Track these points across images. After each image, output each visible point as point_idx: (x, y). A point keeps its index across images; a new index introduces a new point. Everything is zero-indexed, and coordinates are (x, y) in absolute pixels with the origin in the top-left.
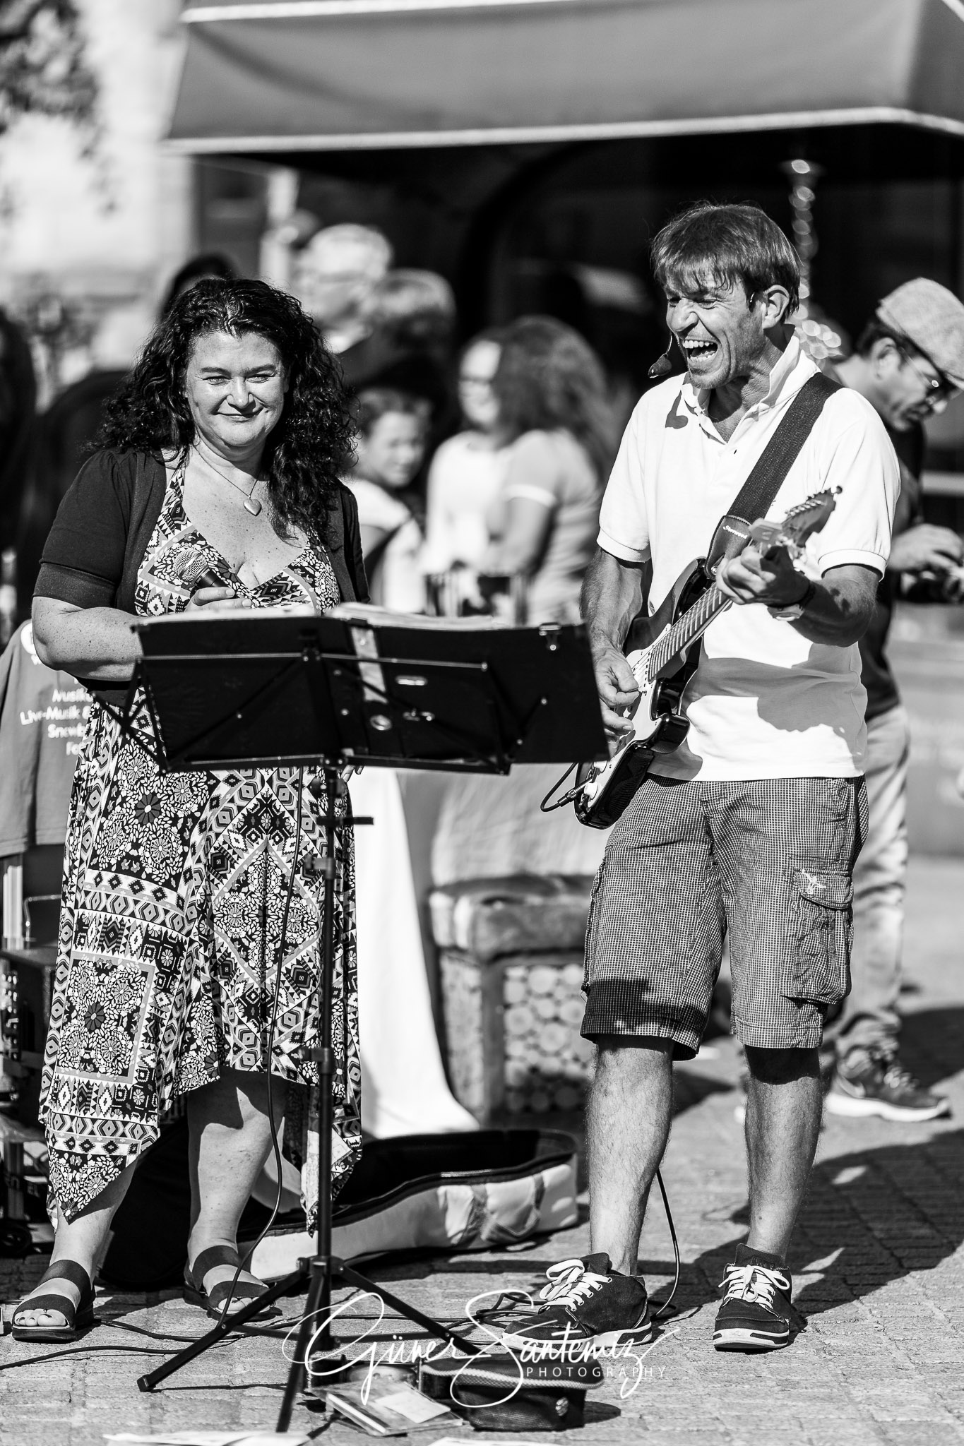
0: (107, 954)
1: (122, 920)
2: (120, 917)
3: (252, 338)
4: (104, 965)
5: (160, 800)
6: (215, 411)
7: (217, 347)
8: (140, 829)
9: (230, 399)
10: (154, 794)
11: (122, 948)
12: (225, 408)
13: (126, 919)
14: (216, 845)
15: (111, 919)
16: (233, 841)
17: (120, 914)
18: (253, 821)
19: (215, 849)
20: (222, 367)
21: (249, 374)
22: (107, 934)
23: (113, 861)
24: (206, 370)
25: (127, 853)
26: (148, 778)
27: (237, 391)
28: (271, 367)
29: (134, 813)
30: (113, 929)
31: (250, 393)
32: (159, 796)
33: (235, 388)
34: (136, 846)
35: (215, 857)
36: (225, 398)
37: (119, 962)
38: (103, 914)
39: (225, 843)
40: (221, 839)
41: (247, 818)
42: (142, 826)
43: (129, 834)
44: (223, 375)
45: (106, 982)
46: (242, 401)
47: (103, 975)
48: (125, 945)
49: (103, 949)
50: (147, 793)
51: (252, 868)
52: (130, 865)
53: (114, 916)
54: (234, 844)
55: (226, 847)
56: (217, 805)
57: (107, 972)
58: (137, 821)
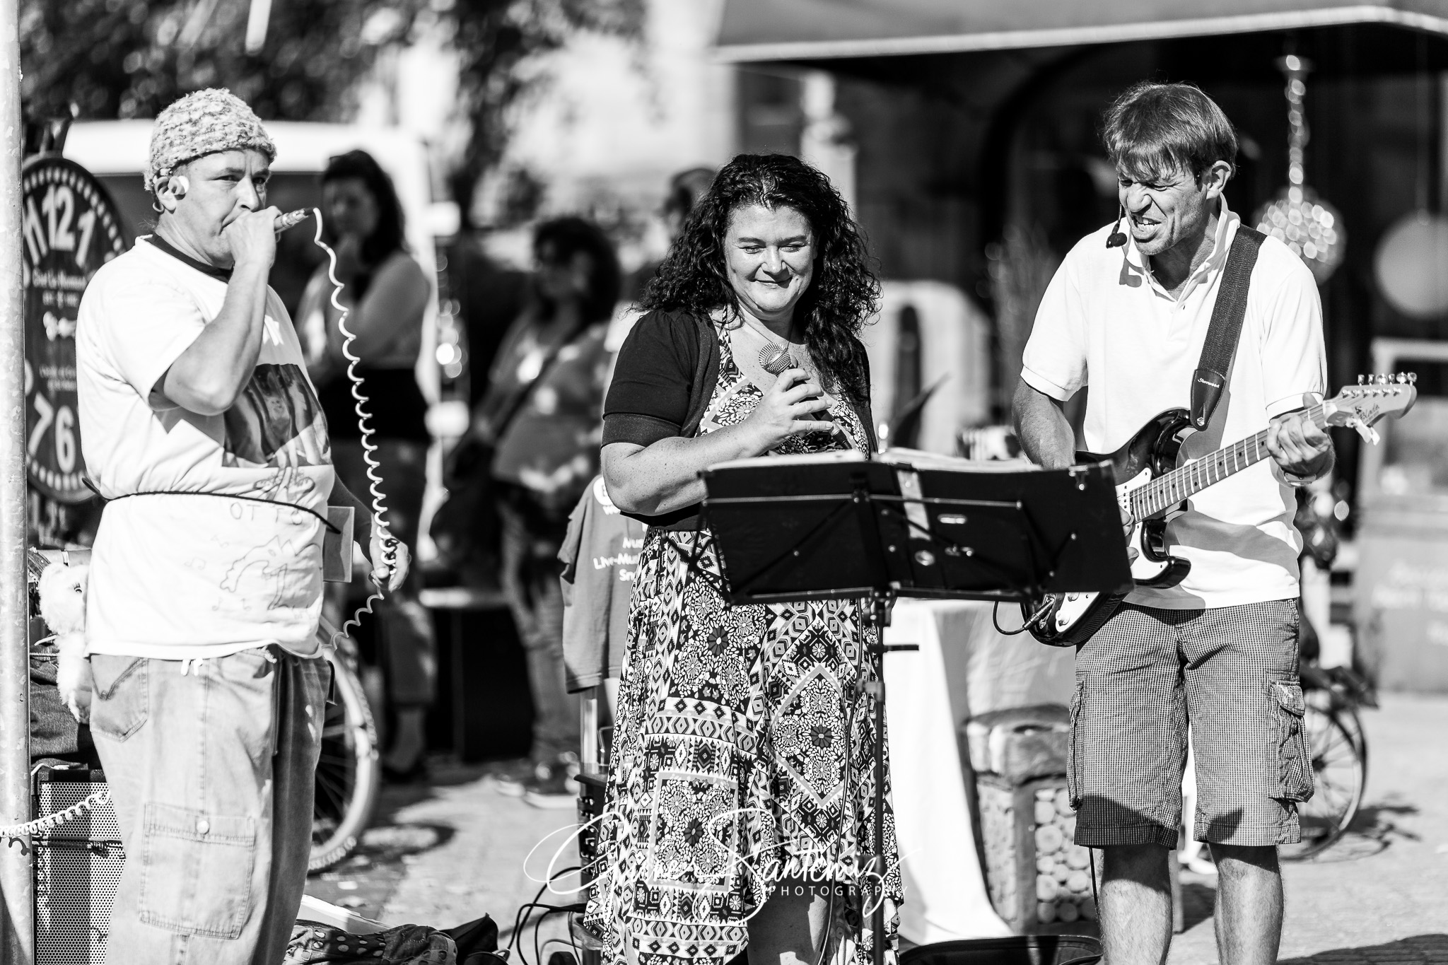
0: (702, 774)
1: (713, 743)
2: (710, 740)
3: (785, 211)
4: (701, 784)
5: (727, 632)
6: (752, 277)
7: (753, 219)
8: (715, 660)
9: (765, 267)
10: (722, 627)
11: (716, 768)
12: (761, 275)
13: (716, 741)
14: (773, 674)
15: (701, 742)
16: (787, 670)
17: (710, 736)
18: (805, 650)
19: (773, 678)
20: (758, 238)
21: (781, 244)
22: (700, 755)
23: (695, 689)
24: (743, 240)
25: (707, 682)
26: (716, 613)
27: (771, 260)
28: (803, 238)
29: (707, 645)
30: (705, 751)
31: (783, 261)
32: (726, 629)
33: (769, 257)
34: (713, 675)
35: (772, 686)
36: (760, 266)
37: (714, 781)
38: (693, 737)
39: (779, 672)
40: (777, 668)
41: (800, 648)
42: (716, 657)
43: (706, 664)
44: (759, 245)
45: (704, 800)
46: (775, 268)
47: (701, 793)
48: (718, 765)
49: (698, 770)
50: (717, 626)
51: (803, 693)
52: (711, 692)
53: (704, 739)
54: (788, 672)
55: (780, 675)
56: (774, 638)
57: (704, 790)
58: (710, 653)
